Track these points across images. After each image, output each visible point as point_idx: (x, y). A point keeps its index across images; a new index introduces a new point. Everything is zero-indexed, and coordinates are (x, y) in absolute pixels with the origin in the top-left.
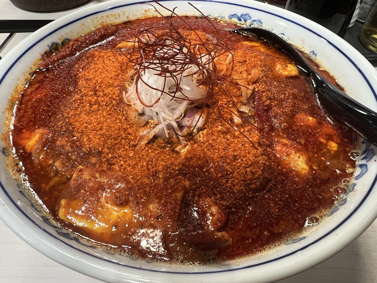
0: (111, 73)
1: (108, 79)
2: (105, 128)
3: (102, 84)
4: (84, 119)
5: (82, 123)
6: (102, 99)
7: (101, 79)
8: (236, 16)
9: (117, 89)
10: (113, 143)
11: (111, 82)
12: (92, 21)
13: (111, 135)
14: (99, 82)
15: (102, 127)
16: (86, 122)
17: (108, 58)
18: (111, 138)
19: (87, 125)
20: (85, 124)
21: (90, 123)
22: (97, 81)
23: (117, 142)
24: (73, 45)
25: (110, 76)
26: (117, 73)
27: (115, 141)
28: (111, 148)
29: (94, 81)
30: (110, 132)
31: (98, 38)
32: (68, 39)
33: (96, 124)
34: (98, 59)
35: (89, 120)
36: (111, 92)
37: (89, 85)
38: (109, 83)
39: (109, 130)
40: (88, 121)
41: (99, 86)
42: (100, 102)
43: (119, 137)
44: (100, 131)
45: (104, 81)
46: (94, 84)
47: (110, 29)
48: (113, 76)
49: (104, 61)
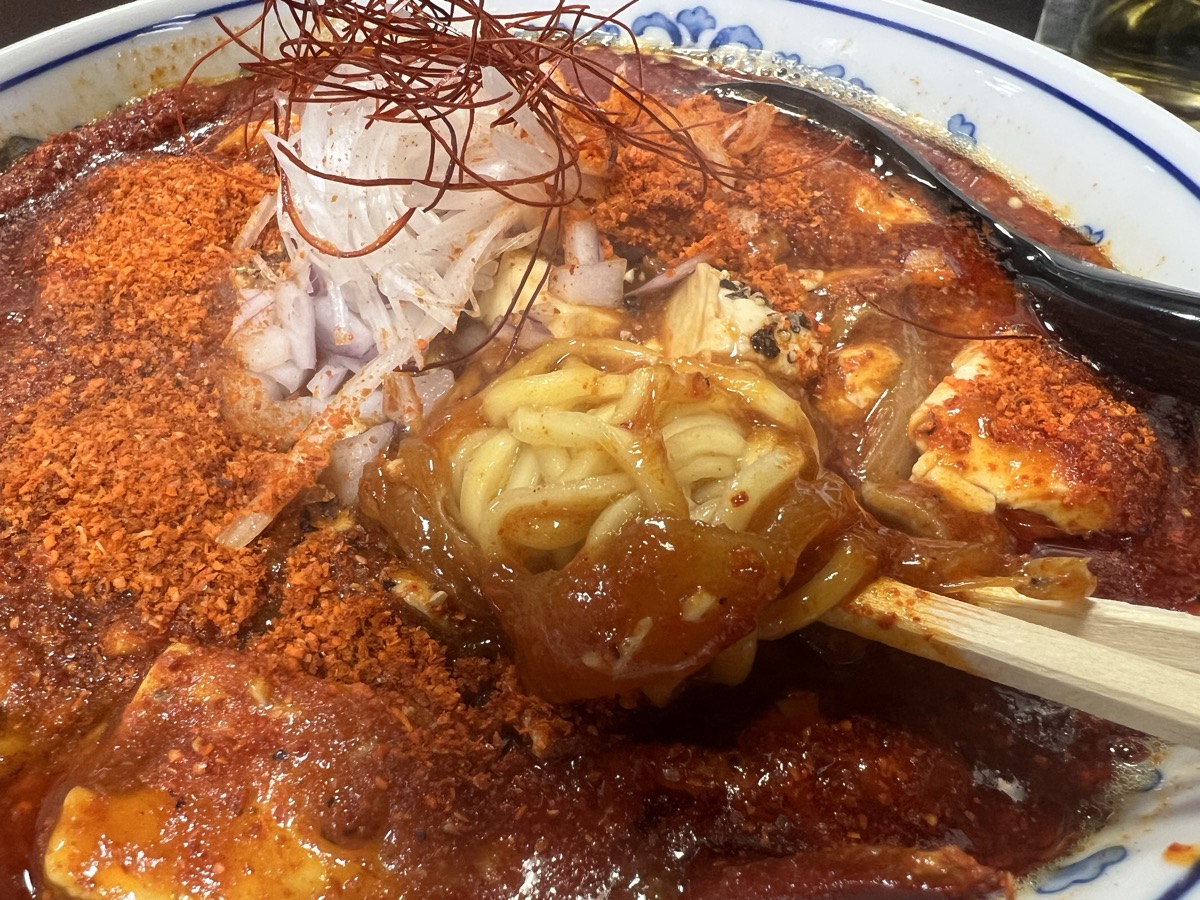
0: (168, 240)
1: (156, 265)
2: (121, 478)
3: (135, 287)
4: (41, 442)
5: (31, 460)
6: (131, 348)
7: (130, 268)
8: (661, 21)
9: (197, 299)
10: (164, 539)
11: (170, 274)
12: (119, 65)
13: (152, 505)
14: (119, 279)
15: (112, 472)
16: (53, 458)
17: (163, 184)
18: (152, 517)
19: (56, 466)
20: (46, 463)
21: (67, 458)
22: (114, 275)
23: (180, 529)
24: (51, 156)
25: (165, 252)
26: (196, 238)
27: (174, 527)
28: (163, 563)
29: (102, 279)
30: (145, 493)
31: (153, 130)
32: (26, 139)
33: (89, 456)
34: (126, 194)
35: (63, 446)
36: (167, 316)
37: (81, 296)
38: (162, 279)
39: (138, 487)
40: (55, 451)
41: (122, 295)
42: (122, 361)
43: (184, 507)
44: (102, 490)
45: (142, 275)
46: (101, 288)
47: (201, 99)
48: (179, 251)
49: (148, 198)
